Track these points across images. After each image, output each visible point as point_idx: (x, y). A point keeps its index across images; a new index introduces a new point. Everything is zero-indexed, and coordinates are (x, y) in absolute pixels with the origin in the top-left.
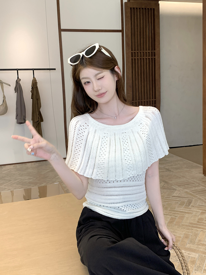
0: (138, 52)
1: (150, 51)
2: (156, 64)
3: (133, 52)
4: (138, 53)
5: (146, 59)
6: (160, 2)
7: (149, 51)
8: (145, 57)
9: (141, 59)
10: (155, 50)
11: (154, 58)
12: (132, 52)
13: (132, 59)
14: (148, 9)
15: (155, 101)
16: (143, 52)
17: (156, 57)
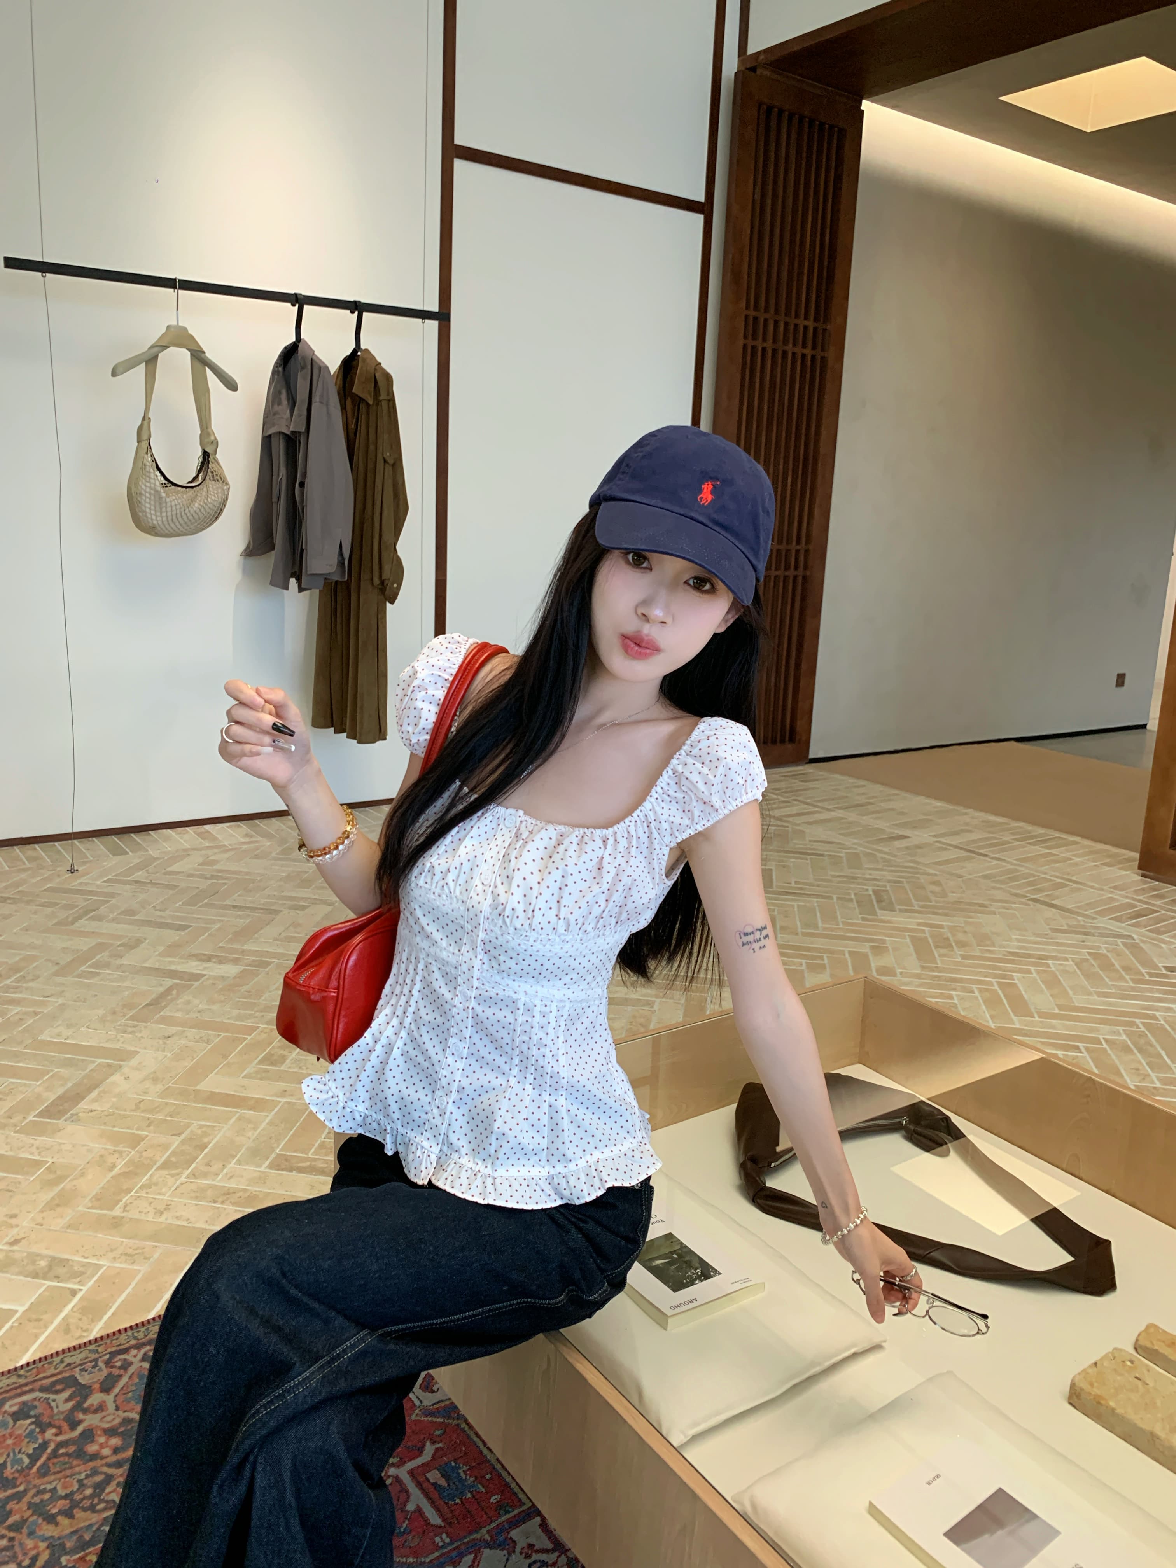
0: (767, 316)
1: (810, 324)
2: (829, 386)
3: (752, 313)
4: (766, 320)
5: (794, 354)
6: (866, 105)
7: (806, 323)
8: (790, 348)
9: (774, 351)
10: (827, 319)
11: (823, 358)
12: (748, 313)
13: (745, 346)
14: (822, 125)
15: (807, 551)
16: (786, 324)
17: (831, 354)
